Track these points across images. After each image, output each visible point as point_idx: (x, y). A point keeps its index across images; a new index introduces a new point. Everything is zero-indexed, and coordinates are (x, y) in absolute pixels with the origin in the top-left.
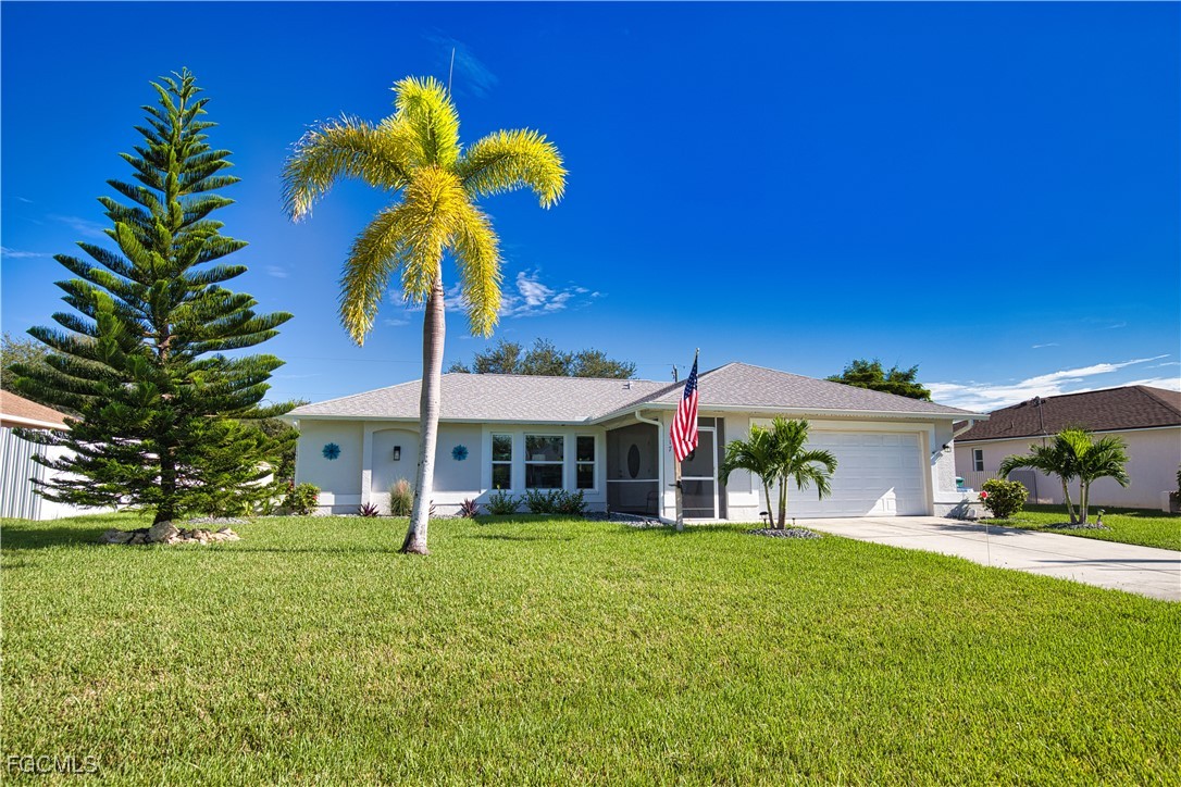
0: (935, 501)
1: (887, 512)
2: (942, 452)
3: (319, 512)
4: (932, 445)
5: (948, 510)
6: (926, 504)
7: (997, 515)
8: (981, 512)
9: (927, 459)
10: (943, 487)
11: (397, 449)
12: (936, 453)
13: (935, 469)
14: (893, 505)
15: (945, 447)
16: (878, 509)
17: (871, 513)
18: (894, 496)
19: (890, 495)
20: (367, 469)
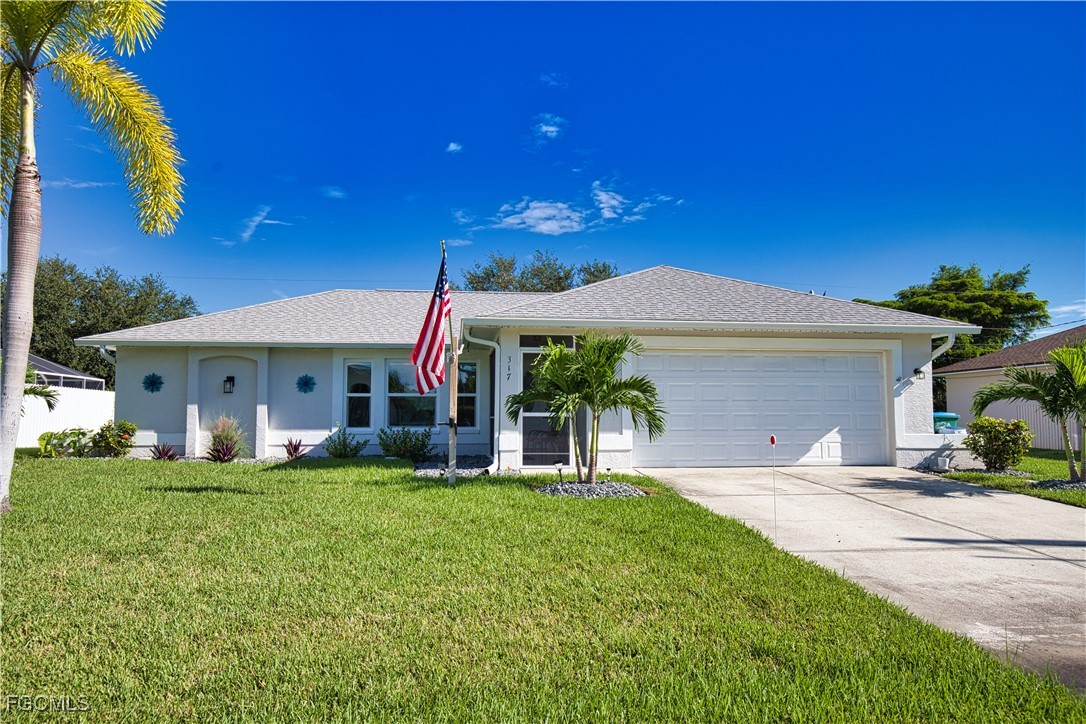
0: (899, 444)
1: (826, 459)
2: (913, 379)
3: (133, 453)
4: (897, 368)
5: (918, 458)
6: (888, 450)
7: (991, 467)
8: (967, 460)
9: (890, 387)
10: (913, 427)
11: (231, 380)
12: (903, 381)
13: (901, 404)
14: (836, 452)
15: (917, 372)
16: (814, 454)
17: (803, 460)
18: (839, 438)
19: (834, 437)
20: (192, 403)
